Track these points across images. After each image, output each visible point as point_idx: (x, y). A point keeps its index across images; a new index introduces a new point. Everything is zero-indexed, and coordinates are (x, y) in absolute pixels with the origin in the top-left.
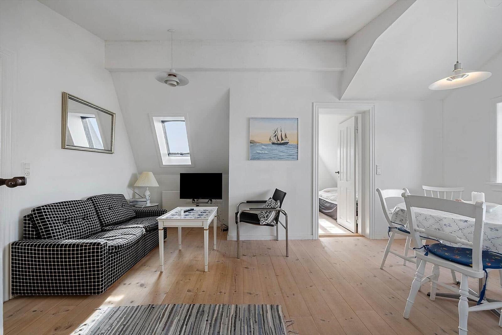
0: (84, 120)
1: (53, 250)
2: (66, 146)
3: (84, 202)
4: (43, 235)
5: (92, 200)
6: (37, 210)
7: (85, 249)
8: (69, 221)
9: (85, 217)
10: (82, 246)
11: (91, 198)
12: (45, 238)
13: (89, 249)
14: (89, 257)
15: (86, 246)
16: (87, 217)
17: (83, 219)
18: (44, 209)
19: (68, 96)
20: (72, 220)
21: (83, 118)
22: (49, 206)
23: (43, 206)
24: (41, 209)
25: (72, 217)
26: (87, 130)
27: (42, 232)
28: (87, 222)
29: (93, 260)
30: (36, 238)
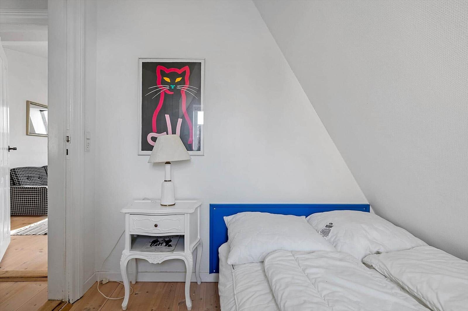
0: (42, 112)
1: (22, 190)
2: (29, 134)
3: (39, 168)
4: (17, 184)
5: (45, 168)
6: (13, 170)
7: (38, 190)
8: (30, 178)
9: (39, 177)
10: (36, 188)
11: (44, 167)
12: (17, 185)
13: (40, 190)
14: (40, 194)
15: (38, 188)
16: (41, 177)
17: (39, 178)
18: (17, 170)
19: (30, 103)
20: (32, 178)
21: (41, 111)
22: (19, 168)
23: (16, 168)
24: (15, 170)
25: (32, 176)
26: (44, 120)
27: (16, 182)
28: (41, 180)
29: (42, 196)
30: (13, 185)
